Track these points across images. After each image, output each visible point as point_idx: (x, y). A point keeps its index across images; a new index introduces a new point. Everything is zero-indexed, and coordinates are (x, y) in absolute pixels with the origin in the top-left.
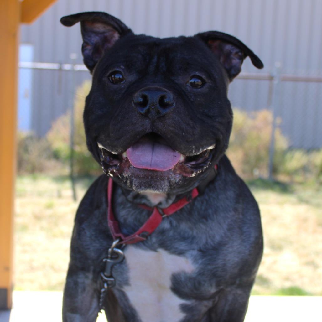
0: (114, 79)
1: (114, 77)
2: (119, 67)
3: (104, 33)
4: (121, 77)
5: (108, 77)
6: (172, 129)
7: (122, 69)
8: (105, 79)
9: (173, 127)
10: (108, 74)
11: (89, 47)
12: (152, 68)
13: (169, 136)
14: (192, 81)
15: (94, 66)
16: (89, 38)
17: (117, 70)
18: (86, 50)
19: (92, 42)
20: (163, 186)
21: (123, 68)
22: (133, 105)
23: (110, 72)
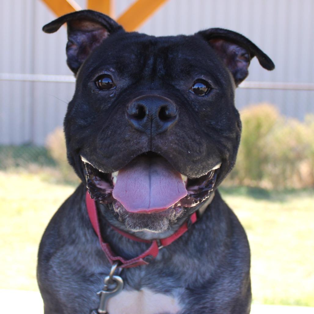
0: (102, 84)
1: (102, 82)
2: (108, 70)
3: (92, 31)
4: (110, 81)
5: (95, 82)
6: (175, 146)
7: (111, 71)
8: (91, 84)
9: (176, 143)
10: (95, 78)
11: (75, 47)
12: (147, 71)
13: (171, 156)
14: (196, 87)
15: (78, 68)
16: (75, 37)
17: (106, 73)
18: (70, 49)
19: (78, 41)
20: (162, 225)
21: (113, 70)
22: (127, 118)
23: (97, 75)
